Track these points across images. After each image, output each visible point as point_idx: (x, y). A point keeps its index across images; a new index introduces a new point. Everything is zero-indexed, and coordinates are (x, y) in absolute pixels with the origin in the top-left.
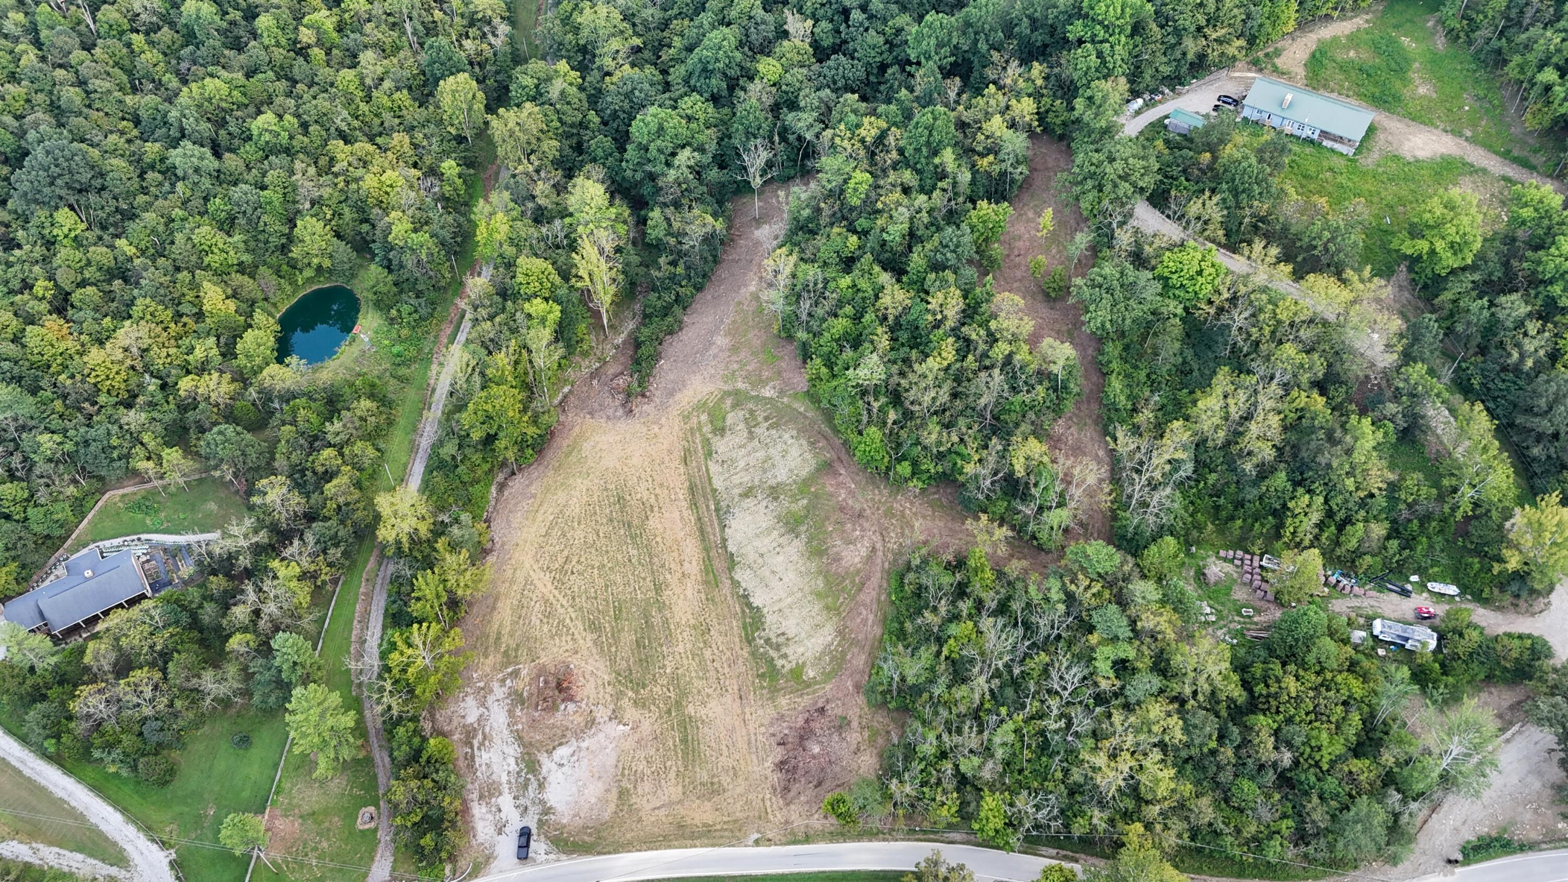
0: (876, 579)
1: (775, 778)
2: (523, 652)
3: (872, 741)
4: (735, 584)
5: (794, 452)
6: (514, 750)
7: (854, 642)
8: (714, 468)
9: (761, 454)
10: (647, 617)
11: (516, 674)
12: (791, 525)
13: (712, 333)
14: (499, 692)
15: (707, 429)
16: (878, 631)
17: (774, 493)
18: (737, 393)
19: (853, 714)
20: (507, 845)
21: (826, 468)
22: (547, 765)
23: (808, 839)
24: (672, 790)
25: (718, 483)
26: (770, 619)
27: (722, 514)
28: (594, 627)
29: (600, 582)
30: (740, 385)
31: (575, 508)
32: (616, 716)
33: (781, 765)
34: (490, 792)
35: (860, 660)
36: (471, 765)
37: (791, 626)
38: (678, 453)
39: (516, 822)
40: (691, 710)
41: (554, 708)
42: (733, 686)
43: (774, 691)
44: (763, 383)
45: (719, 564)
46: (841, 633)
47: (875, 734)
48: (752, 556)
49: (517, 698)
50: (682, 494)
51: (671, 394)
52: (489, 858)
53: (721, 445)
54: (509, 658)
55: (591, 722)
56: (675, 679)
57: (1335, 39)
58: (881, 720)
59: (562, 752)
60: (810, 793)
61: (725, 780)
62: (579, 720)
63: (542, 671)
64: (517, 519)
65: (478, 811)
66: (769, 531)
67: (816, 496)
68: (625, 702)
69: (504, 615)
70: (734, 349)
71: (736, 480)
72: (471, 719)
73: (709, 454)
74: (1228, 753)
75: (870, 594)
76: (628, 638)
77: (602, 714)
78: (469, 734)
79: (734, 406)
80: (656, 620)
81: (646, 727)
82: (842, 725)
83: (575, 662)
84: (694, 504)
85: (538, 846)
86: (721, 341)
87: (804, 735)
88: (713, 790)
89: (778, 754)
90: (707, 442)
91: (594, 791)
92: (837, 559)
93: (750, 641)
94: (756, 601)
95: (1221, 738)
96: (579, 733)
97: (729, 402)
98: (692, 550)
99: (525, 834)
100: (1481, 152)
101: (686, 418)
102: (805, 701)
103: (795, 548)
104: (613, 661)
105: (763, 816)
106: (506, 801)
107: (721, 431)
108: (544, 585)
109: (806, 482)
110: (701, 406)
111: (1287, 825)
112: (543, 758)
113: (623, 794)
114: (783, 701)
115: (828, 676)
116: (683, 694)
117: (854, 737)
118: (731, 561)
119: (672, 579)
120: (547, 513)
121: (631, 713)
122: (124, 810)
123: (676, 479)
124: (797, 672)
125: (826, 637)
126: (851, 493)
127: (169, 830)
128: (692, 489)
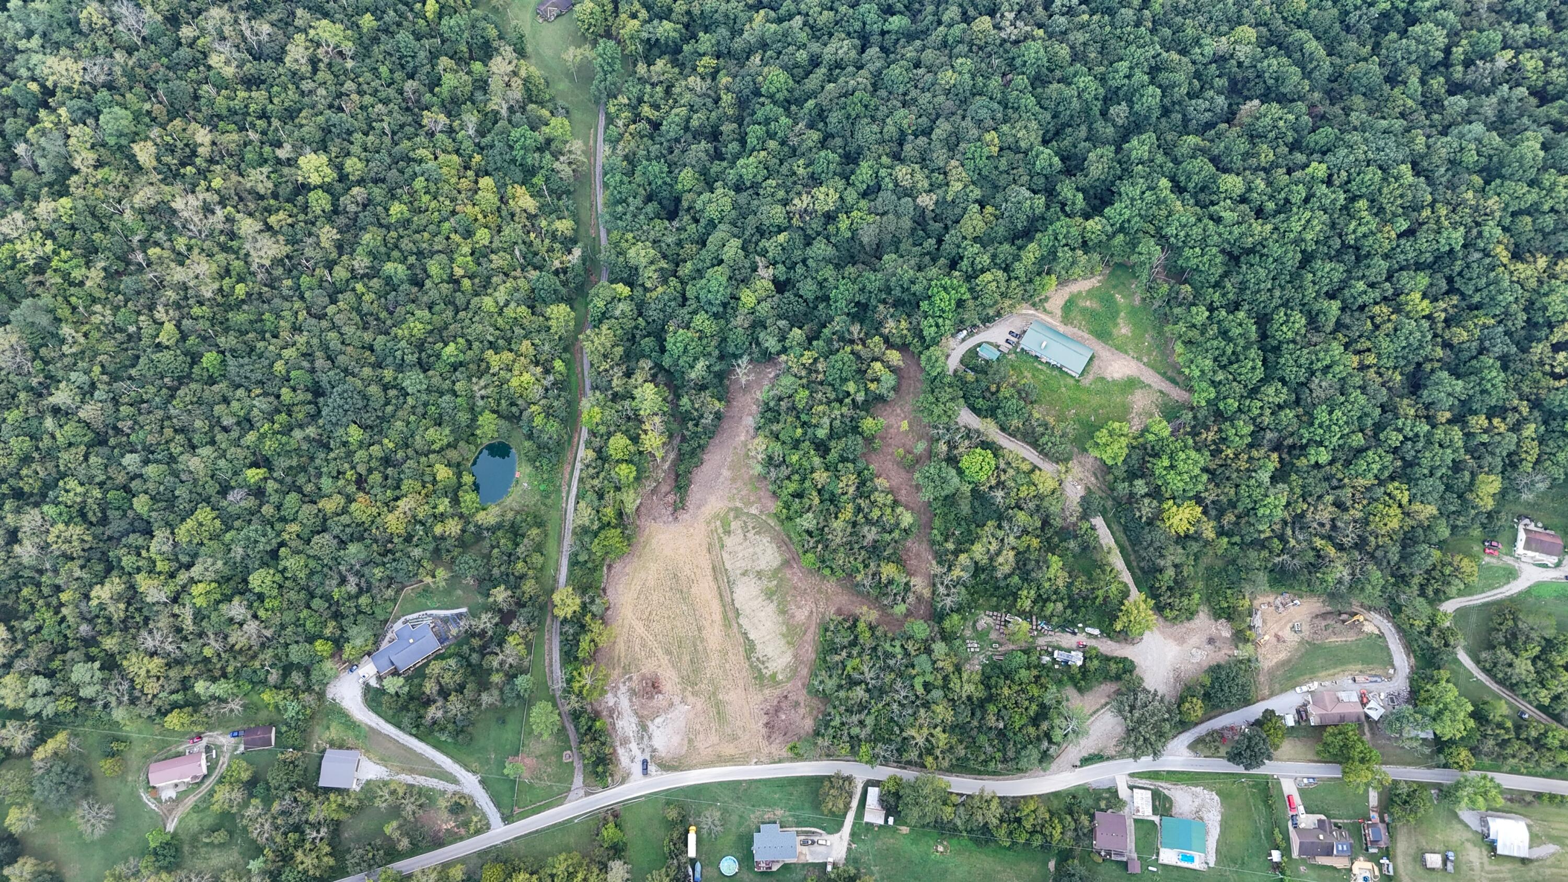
0: (812, 629)
1: (764, 731)
2: (633, 667)
3: (811, 713)
4: (740, 626)
5: (769, 551)
6: (634, 720)
7: (802, 662)
8: (726, 556)
9: (751, 550)
10: (695, 645)
11: (630, 679)
12: (769, 595)
13: (720, 467)
14: (623, 689)
15: (720, 531)
16: (814, 656)
17: (759, 574)
18: (736, 509)
19: (801, 699)
20: (637, 768)
21: (786, 564)
22: (652, 727)
23: (780, 761)
24: (714, 738)
25: (728, 566)
26: (758, 647)
27: (731, 584)
28: (669, 652)
29: (669, 626)
30: (739, 504)
31: (651, 583)
32: (683, 701)
33: (767, 725)
34: (625, 742)
35: (805, 672)
36: (614, 729)
37: (770, 650)
38: (705, 546)
39: (640, 758)
40: (720, 697)
41: (652, 697)
42: (741, 683)
43: (762, 686)
44: (752, 504)
45: (731, 615)
46: (795, 657)
47: (812, 709)
48: (748, 612)
49: (633, 692)
50: (709, 572)
51: (699, 507)
52: (629, 775)
53: (729, 541)
54: (626, 670)
55: (671, 705)
56: (712, 681)
57: (1080, 293)
58: (816, 702)
59: (658, 720)
60: (781, 738)
61: (740, 732)
62: (665, 703)
63: (643, 677)
64: (621, 588)
65: (621, 751)
66: (757, 597)
67: (781, 579)
68: (687, 694)
69: (621, 647)
70: (734, 480)
71: (738, 564)
72: (611, 704)
73: (722, 547)
74: (975, 723)
75: (809, 636)
76: (686, 658)
77: (676, 700)
78: (611, 711)
79: (736, 517)
80: (700, 648)
81: (699, 706)
82: (797, 704)
83: (660, 672)
84: (716, 579)
85: (652, 768)
86: (726, 473)
87: (778, 709)
88: (734, 738)
89: (765, 719)
90: (720, 539)
91: (676, 740)
92: (793, 616)
93: (749, 659)
94: (751, 637)
95: (973, 714)
96: (666, 711)
97: (732, 514)
98: (716, 606)
99: (645, 762)
100: (1151, 372)
101: (708, 523)
102: (778, 692)
103: (771, 608)
104: (679, 671)
105: (759, 750)
106: (633, 746)
107: (728, 533)
108: (640, 629)
109: (776, 571)
110: (716, 516)
111: (999, 755)
112: (649, 723)
113: (690, 741)
114: (767, 692)
115: (789, 679)
116: (716, 688)
117: (802, 711)
118: (737, 613)
119: (706, 624)
120: (636, 585)
121: (691, 699)
122: (452, 757)
123: (705, 562)
124: (773, 676)
125: (788, 658)
126: (800, 579)
127: (476, 765)
128: (714, 569)
